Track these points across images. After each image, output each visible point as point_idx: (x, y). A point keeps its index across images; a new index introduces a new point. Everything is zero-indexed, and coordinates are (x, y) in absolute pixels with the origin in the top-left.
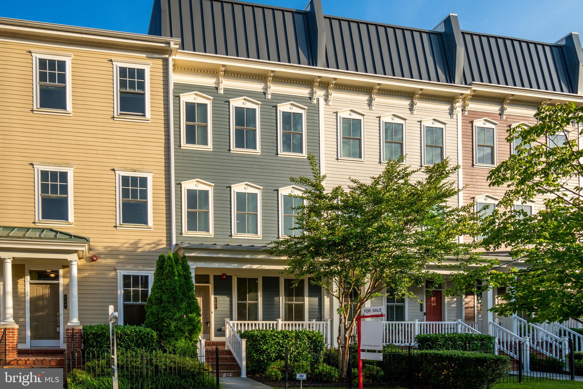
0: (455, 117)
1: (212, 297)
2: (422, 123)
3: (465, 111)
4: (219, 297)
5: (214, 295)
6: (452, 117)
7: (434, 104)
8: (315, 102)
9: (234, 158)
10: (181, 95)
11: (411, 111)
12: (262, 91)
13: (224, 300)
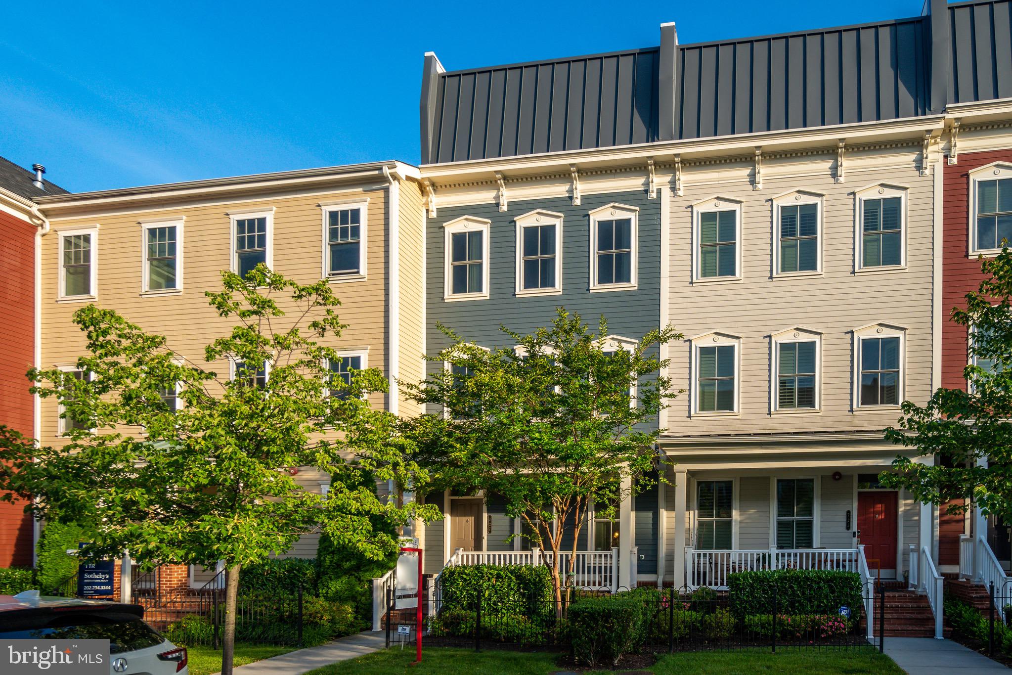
0: (927, 172)
1: (485, 516)
2: (857, 197)
3: (951, 157)
4: (495, 516)
5: (488, 512)
6: (921, 174)
7: (882, 157)
8: (654, 195)
9: (522, 305)
10: (444, 224)
11: (834, 178)
12: (567, 195)
13: (501, 519)
